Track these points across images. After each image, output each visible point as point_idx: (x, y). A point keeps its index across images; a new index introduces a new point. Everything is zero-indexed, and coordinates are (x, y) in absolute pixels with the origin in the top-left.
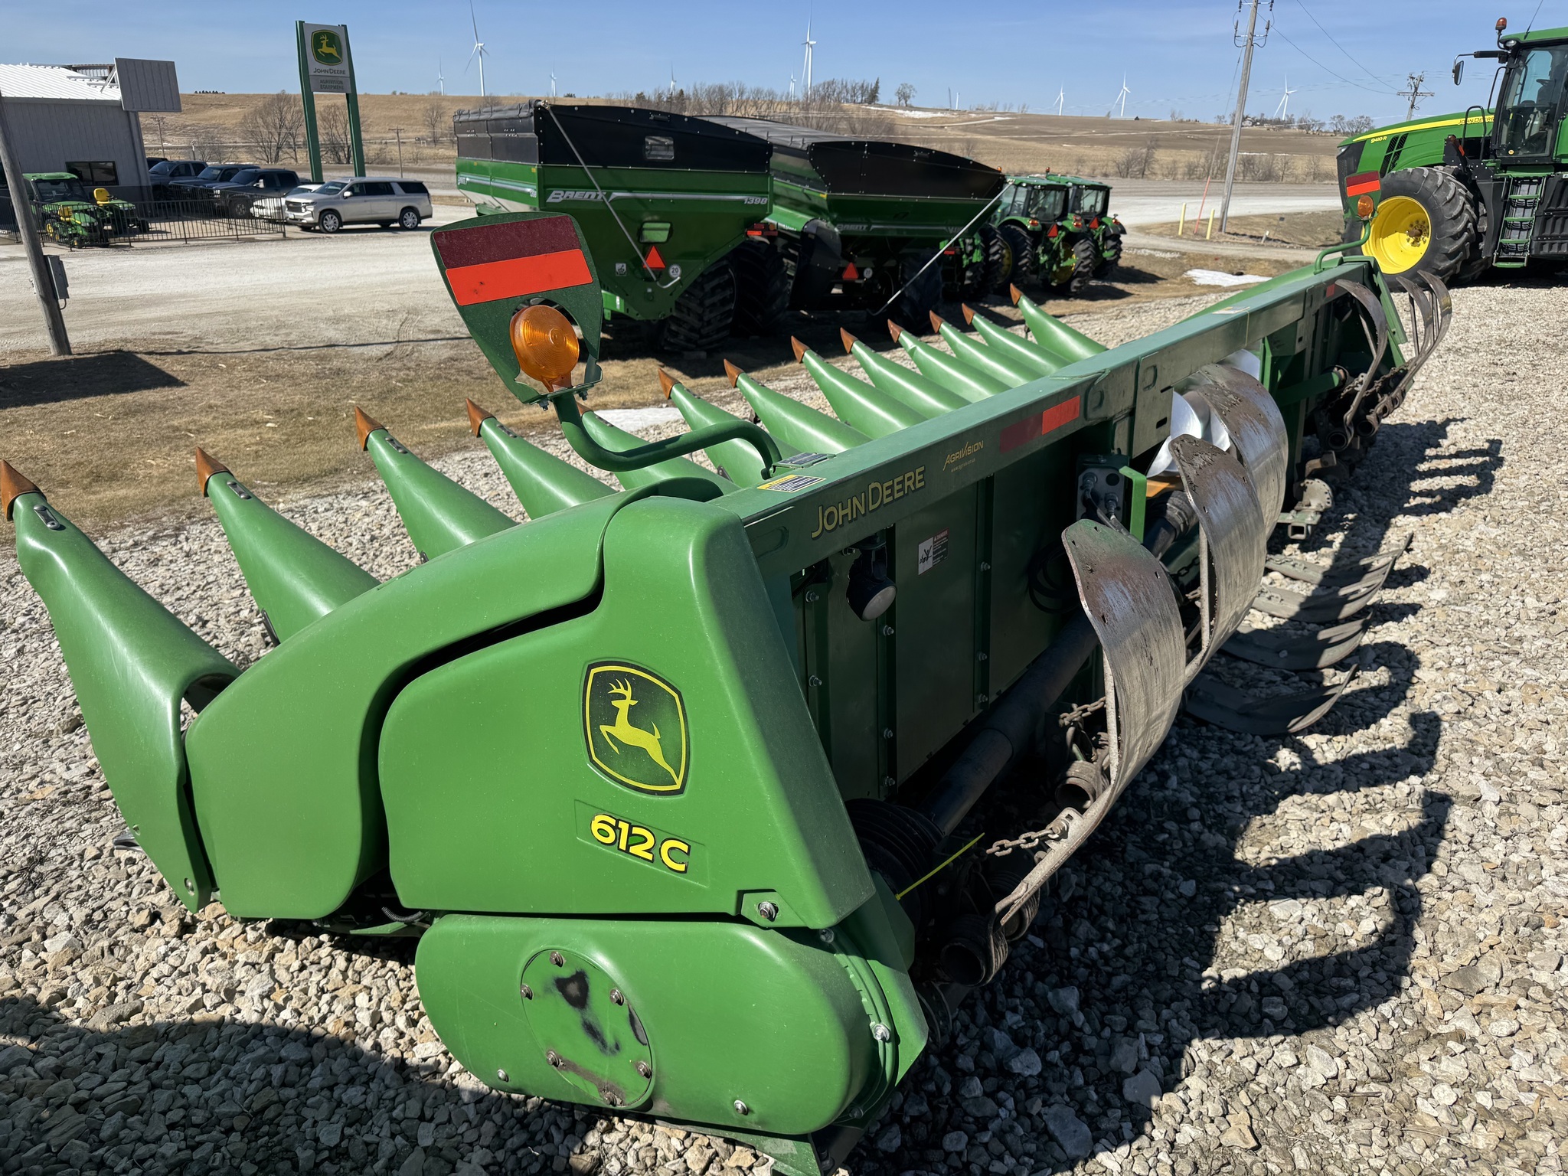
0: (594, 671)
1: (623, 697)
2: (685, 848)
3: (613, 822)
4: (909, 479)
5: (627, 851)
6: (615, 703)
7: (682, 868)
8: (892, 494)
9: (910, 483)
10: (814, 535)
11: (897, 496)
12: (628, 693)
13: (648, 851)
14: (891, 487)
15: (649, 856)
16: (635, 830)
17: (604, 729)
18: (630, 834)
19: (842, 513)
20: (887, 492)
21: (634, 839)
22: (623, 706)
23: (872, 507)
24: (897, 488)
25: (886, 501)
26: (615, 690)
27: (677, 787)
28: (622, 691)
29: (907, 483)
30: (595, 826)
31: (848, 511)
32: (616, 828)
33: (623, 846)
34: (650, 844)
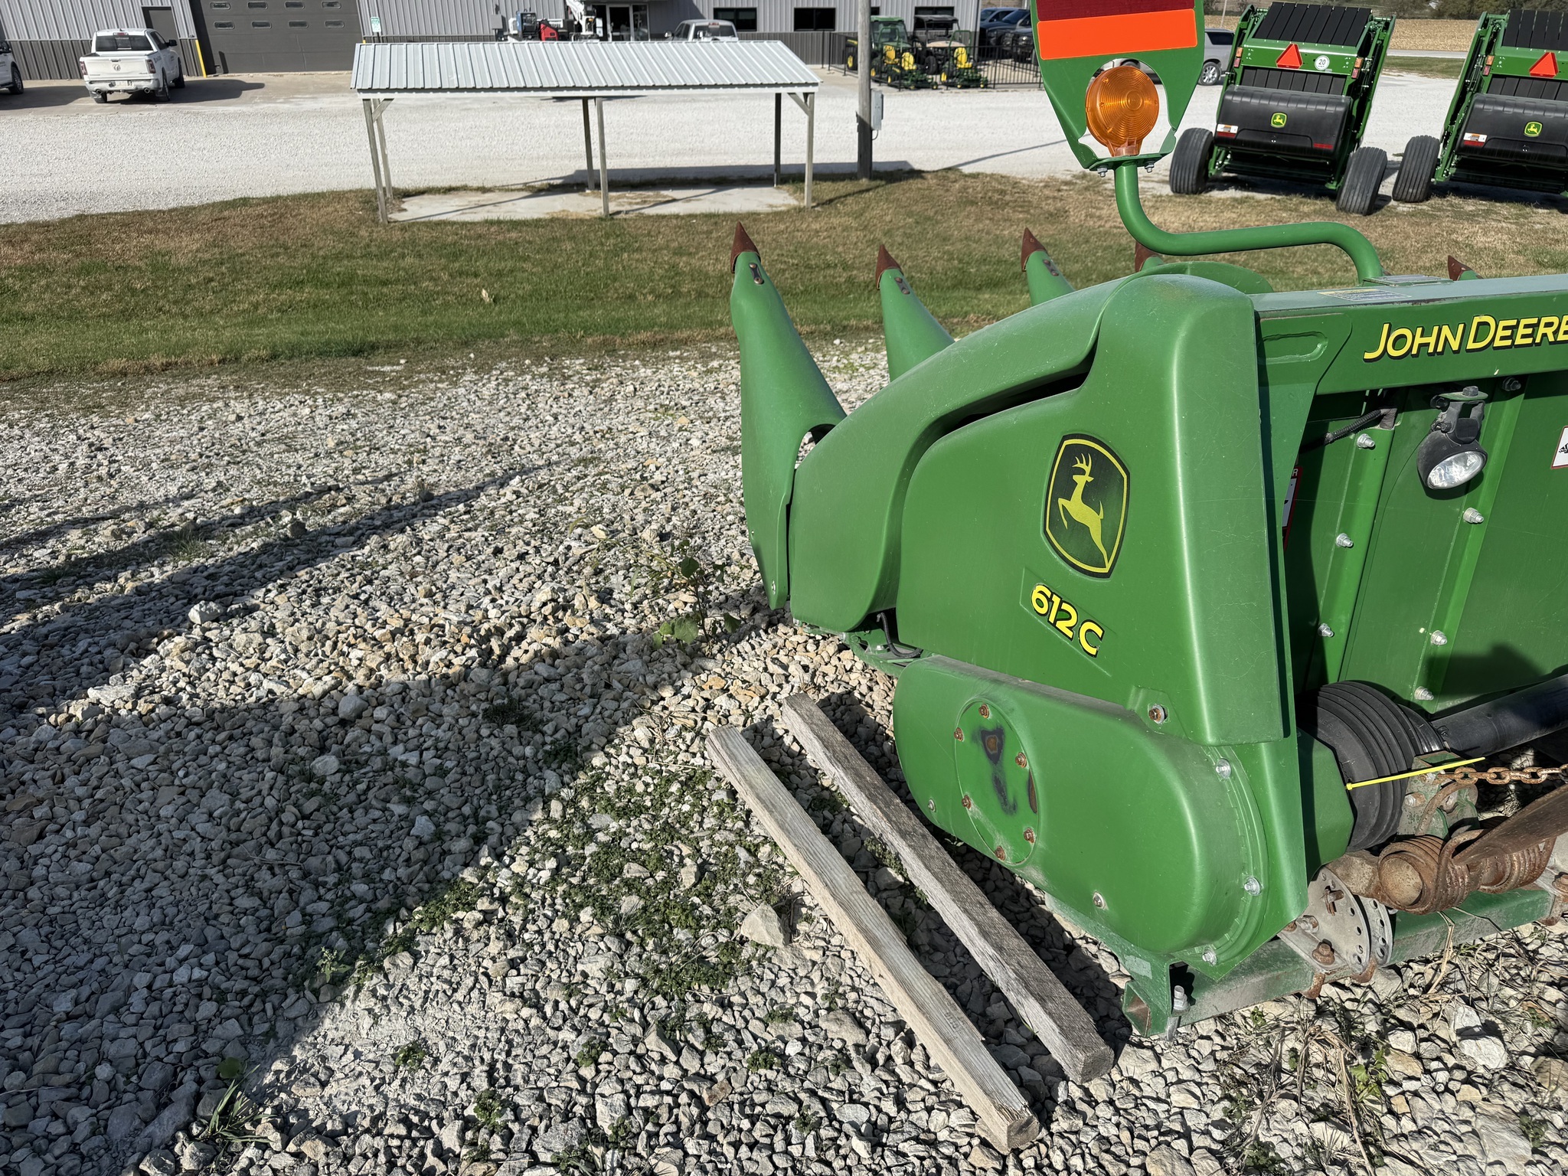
0: (1067, 443)
1: (1082, 472)
2: (1099, 632)
3: (1049, 594)
4: (1549, 325)
5: (1054, 625)
6: (1076, 478)
7: (1093, 651)
8: (1512, 337)
9: (1549, 331)
10: (1368, 356)
11: (1519, 341)
12: (1088, 469)
13: (1070, 628)
14: (1514, 328)
15: (1070, 634)
16: (1065, 606)
17: (1061, 501)
18: (1060, 609)
19: (1419, 340)
20: (1501, 333)
21: (1064, 615)
22: (1081, 480)
23: (1471, 345)
24: (1521, 331)
25: (1498, 343)
26: (1079, 465)
27: (1106, 570)
28: (1083, 466)
29: (1542, 330)
30: (1035, 595)
31: (1432, 340)
32: (1050, 600)
33: (1052, 620)
34: (1072, 622)
